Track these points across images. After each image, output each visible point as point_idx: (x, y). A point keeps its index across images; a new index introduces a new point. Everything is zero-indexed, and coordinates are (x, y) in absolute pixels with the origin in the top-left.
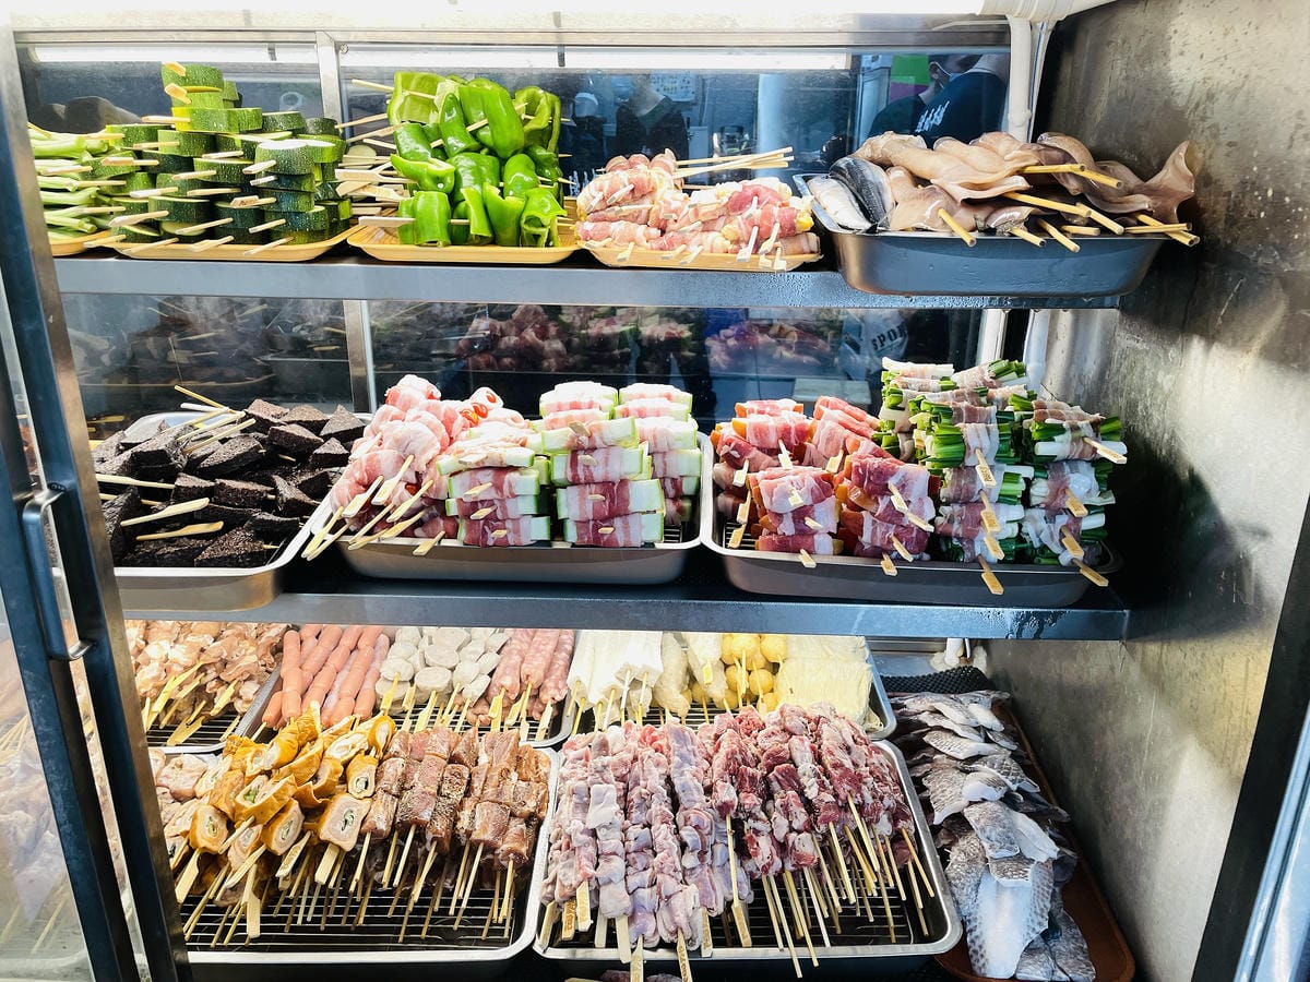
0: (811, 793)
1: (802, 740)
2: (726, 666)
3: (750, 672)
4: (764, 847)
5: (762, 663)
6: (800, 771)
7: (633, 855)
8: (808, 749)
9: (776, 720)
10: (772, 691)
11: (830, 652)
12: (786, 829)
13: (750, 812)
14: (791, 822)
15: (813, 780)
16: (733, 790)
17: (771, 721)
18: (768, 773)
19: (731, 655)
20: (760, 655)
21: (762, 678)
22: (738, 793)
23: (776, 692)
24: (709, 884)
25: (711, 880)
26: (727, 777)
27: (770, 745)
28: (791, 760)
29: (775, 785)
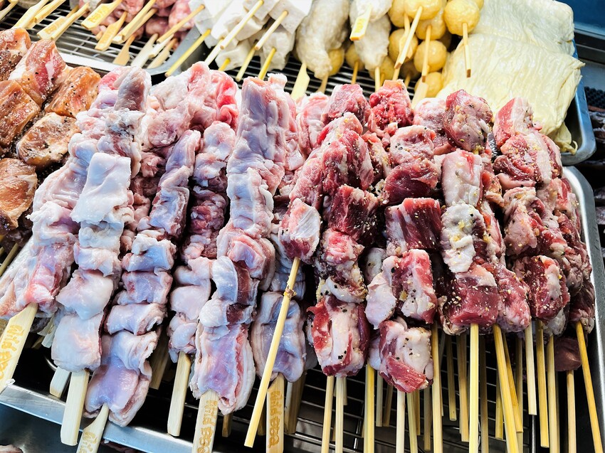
0: (458, 261)
1: (470, 161)
2: (394, 28)
3: (420, 41)
4: (341, 331)
5: (439, 32)
6: (449, 215)
7: (132, 277)
8: (477, 180)
9: (434, 113)
10: (441, 71)
11: (532, 36)
12: (387, 312)
13: (334, 268)
14: (400, 303)
15: (469, 238)
16: (316, 221)
17: (426, 113)
18: (389, 204)
19: (403, 14)
20: (440, 22)
21: (433, 51)
22: (323, 228)
23: (445, 73)
24: (234, 360)
25: (238, 354)
26: (315, 196)
27: (409, 156)
28: (440, 194)
29: (395, 228)
